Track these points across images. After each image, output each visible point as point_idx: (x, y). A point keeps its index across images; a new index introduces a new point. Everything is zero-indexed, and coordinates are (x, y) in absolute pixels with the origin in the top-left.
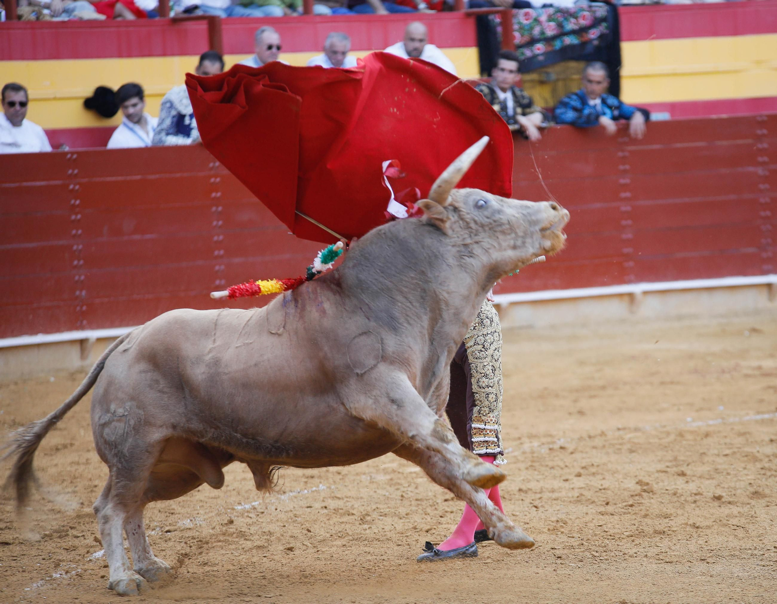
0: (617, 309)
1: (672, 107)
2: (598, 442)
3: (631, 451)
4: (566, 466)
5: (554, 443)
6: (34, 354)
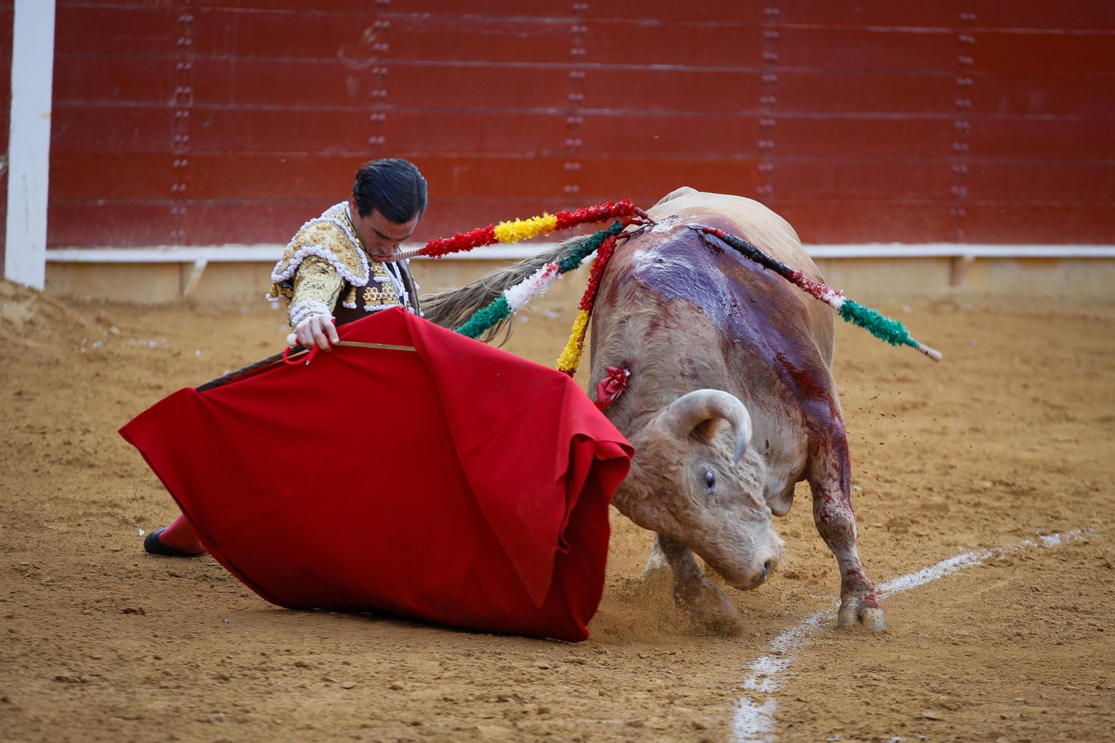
6: (886, 271)
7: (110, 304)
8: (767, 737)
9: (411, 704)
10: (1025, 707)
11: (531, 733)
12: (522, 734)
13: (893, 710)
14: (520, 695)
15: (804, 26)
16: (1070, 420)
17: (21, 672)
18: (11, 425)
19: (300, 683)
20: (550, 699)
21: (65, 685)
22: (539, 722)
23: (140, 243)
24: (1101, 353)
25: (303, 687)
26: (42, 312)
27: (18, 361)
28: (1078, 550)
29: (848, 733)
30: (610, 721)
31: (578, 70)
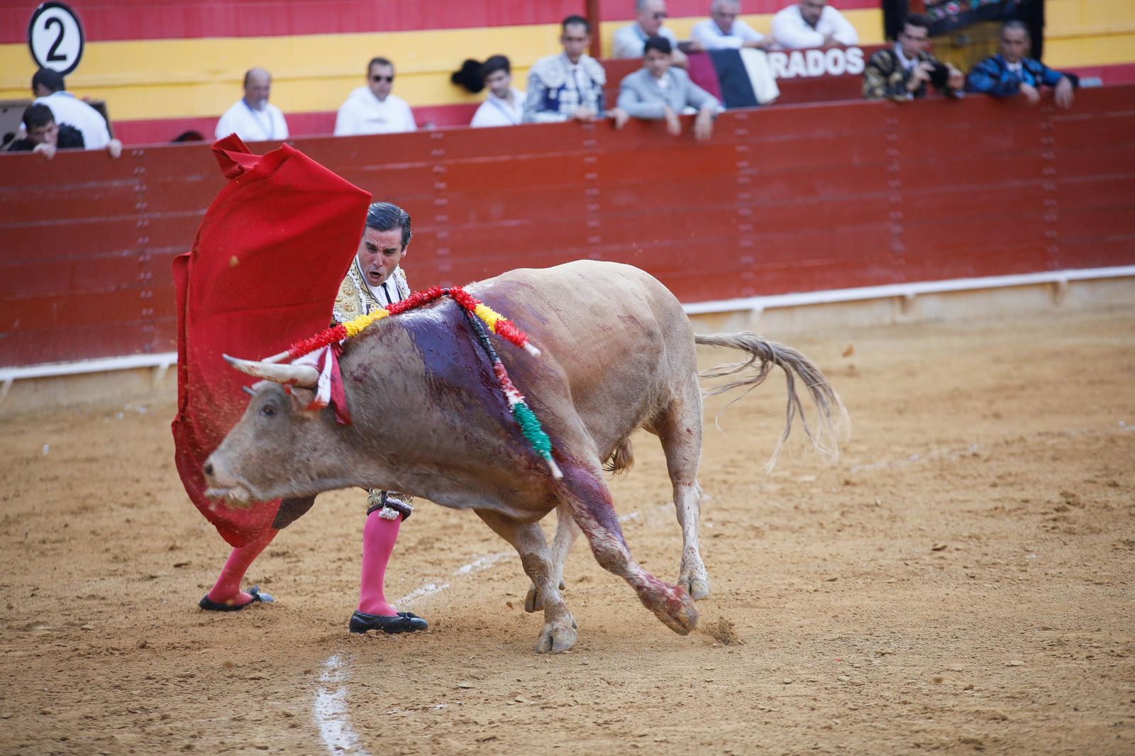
0: (1038, 300)
1: (1104, 71)
2: (1016, 448)
3: (1054, 459)
4: (980, 476)
5: (965, 449)
8: (341, 716)
9: (59, 725)
10: (535, 670)
11: (157, 735)
12: (150, 737)
13: (435, 684)
14: (145, 707)
20: (170, 707)
22: (162, 726)
29: (403, 706)
30: (218, 719)
31: (143, 220)
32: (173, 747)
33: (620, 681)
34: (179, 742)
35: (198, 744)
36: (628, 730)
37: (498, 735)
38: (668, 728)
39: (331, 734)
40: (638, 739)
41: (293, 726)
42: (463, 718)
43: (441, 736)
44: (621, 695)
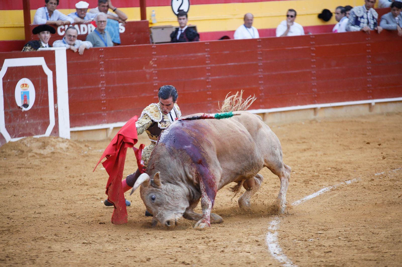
6: (296, 114)
7: (88, 141)
8: (276, 242)
9: (179, 242)
10: (345, 228)
11: (212, 247)
12: (209, 247)
13: (309, 232)
14: (208, 237)
15: (268, 49)
16: (350, 149)
17: (73, 242)
18: (65, 176)
19: (148, 239)
20: (216, 237)
21: (85, 244)
22: (214, 244)
23: (95, 124)
24: (357, 130)
25: (149, 240)
26: (70, 145)
27: (65, 159)
28: (356, 184)
29: (298, 239)
30: (233, 242)
31: (208, 67)
32: (217, 251)
33: (377, 232)
34: (219, 249)
35: (226, 250)
36: (380, 250)
37: (332, 251)
38: (395, 250)
39: (272, 248)
40: (384, 254)
41: (259, 245)
42: (319, 244)
43: (311, 250)
44: (377, 238)
